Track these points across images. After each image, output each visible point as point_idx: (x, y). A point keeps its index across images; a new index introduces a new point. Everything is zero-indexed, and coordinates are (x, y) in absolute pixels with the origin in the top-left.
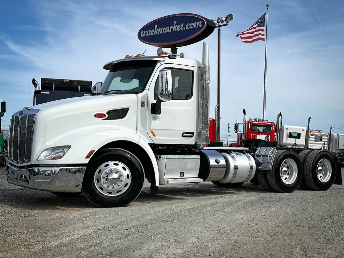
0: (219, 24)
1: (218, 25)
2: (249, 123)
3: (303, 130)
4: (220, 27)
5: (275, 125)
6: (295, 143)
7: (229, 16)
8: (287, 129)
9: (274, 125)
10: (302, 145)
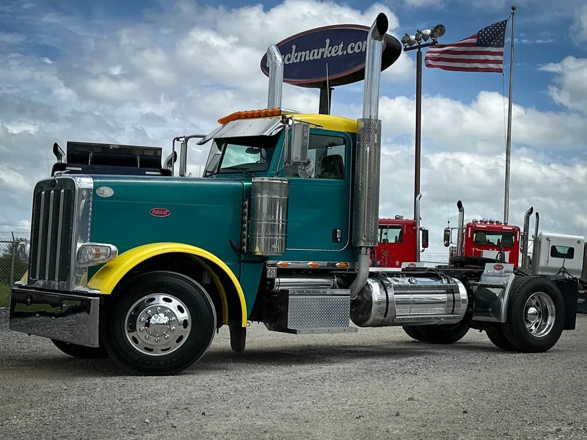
0: (420, 43)
1: (418, 44)
2: (470, 228)
3: (579, 242)
4: (421, 49)
5: (521, 231)
6: (563, 267)
7: (437, 27)
8: (548, 239)
9: (518, 232)
10: (576, 271)
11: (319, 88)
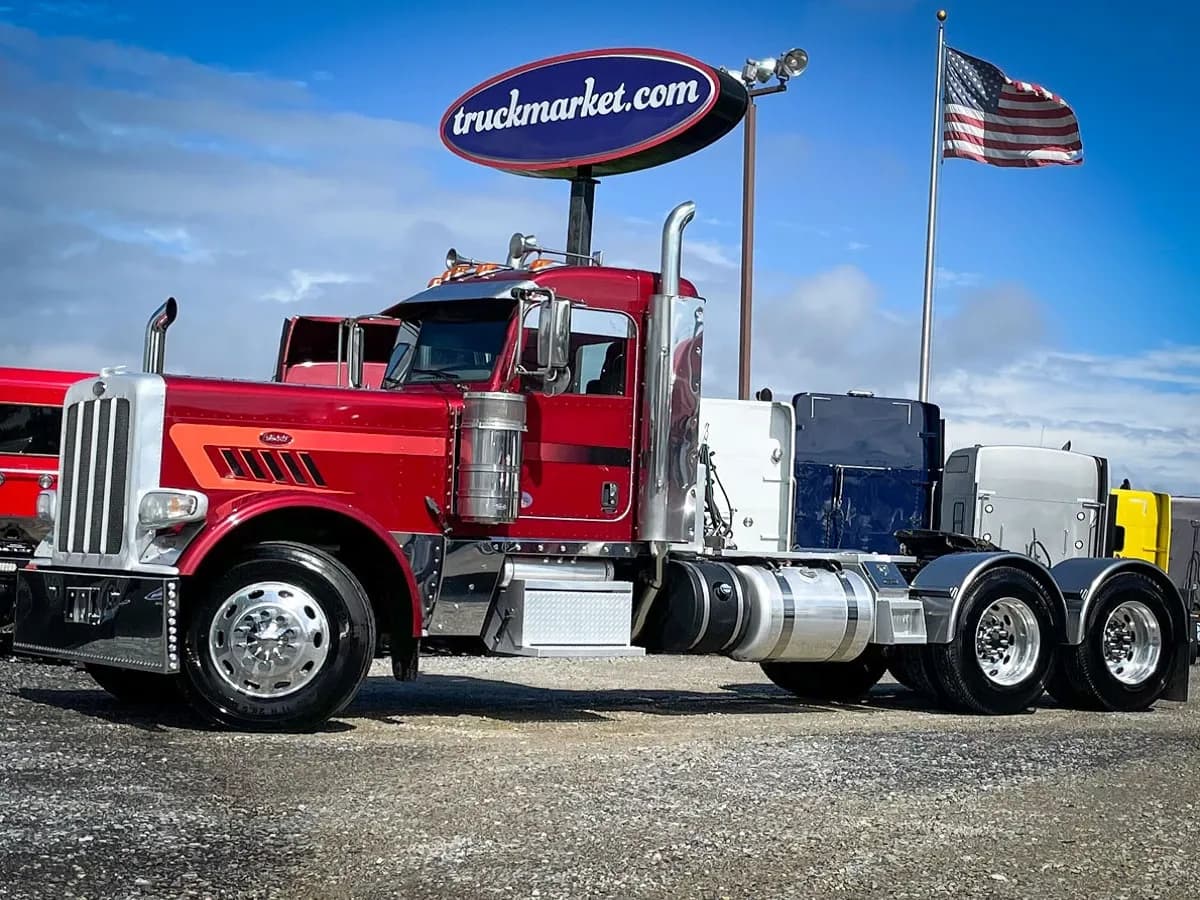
0: (751, 87)
11: (569, 179)
